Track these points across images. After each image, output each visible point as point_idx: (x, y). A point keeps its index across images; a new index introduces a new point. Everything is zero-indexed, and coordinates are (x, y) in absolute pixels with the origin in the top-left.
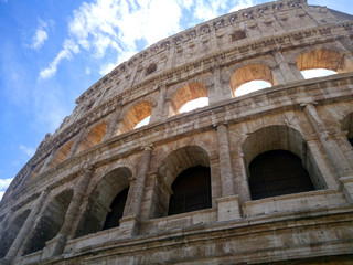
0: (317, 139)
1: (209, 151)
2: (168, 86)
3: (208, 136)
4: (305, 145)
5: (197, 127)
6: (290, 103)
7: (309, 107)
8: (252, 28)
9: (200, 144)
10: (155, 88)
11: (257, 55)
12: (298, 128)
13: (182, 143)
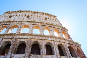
0: (55, 47)
1: (41, 44)
2: (33, 24)
3: (41, 41)
4: (53, 47)
5: (39, 38)
6: (53, 40)
7: (55, 41)
8: (48, 18)
9: (39, 42)
10: (30, 23)
11: (49, 26)
12: (53, 44)
13: (36, 40)
